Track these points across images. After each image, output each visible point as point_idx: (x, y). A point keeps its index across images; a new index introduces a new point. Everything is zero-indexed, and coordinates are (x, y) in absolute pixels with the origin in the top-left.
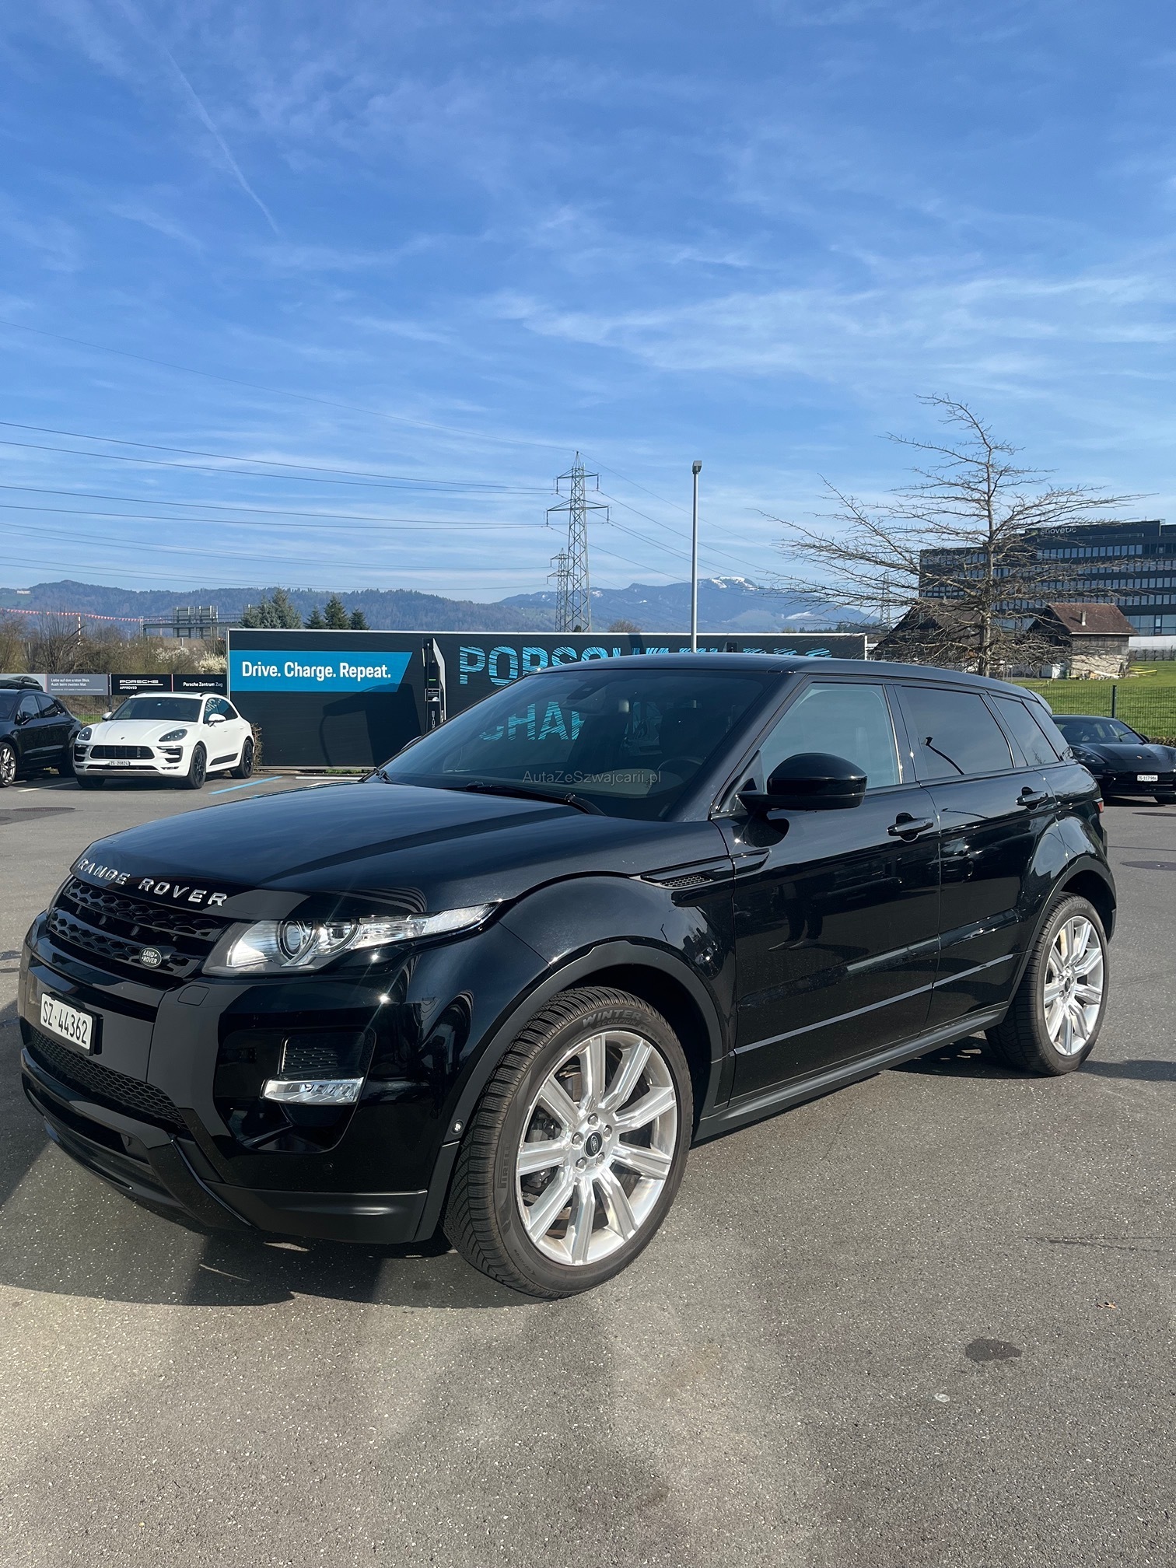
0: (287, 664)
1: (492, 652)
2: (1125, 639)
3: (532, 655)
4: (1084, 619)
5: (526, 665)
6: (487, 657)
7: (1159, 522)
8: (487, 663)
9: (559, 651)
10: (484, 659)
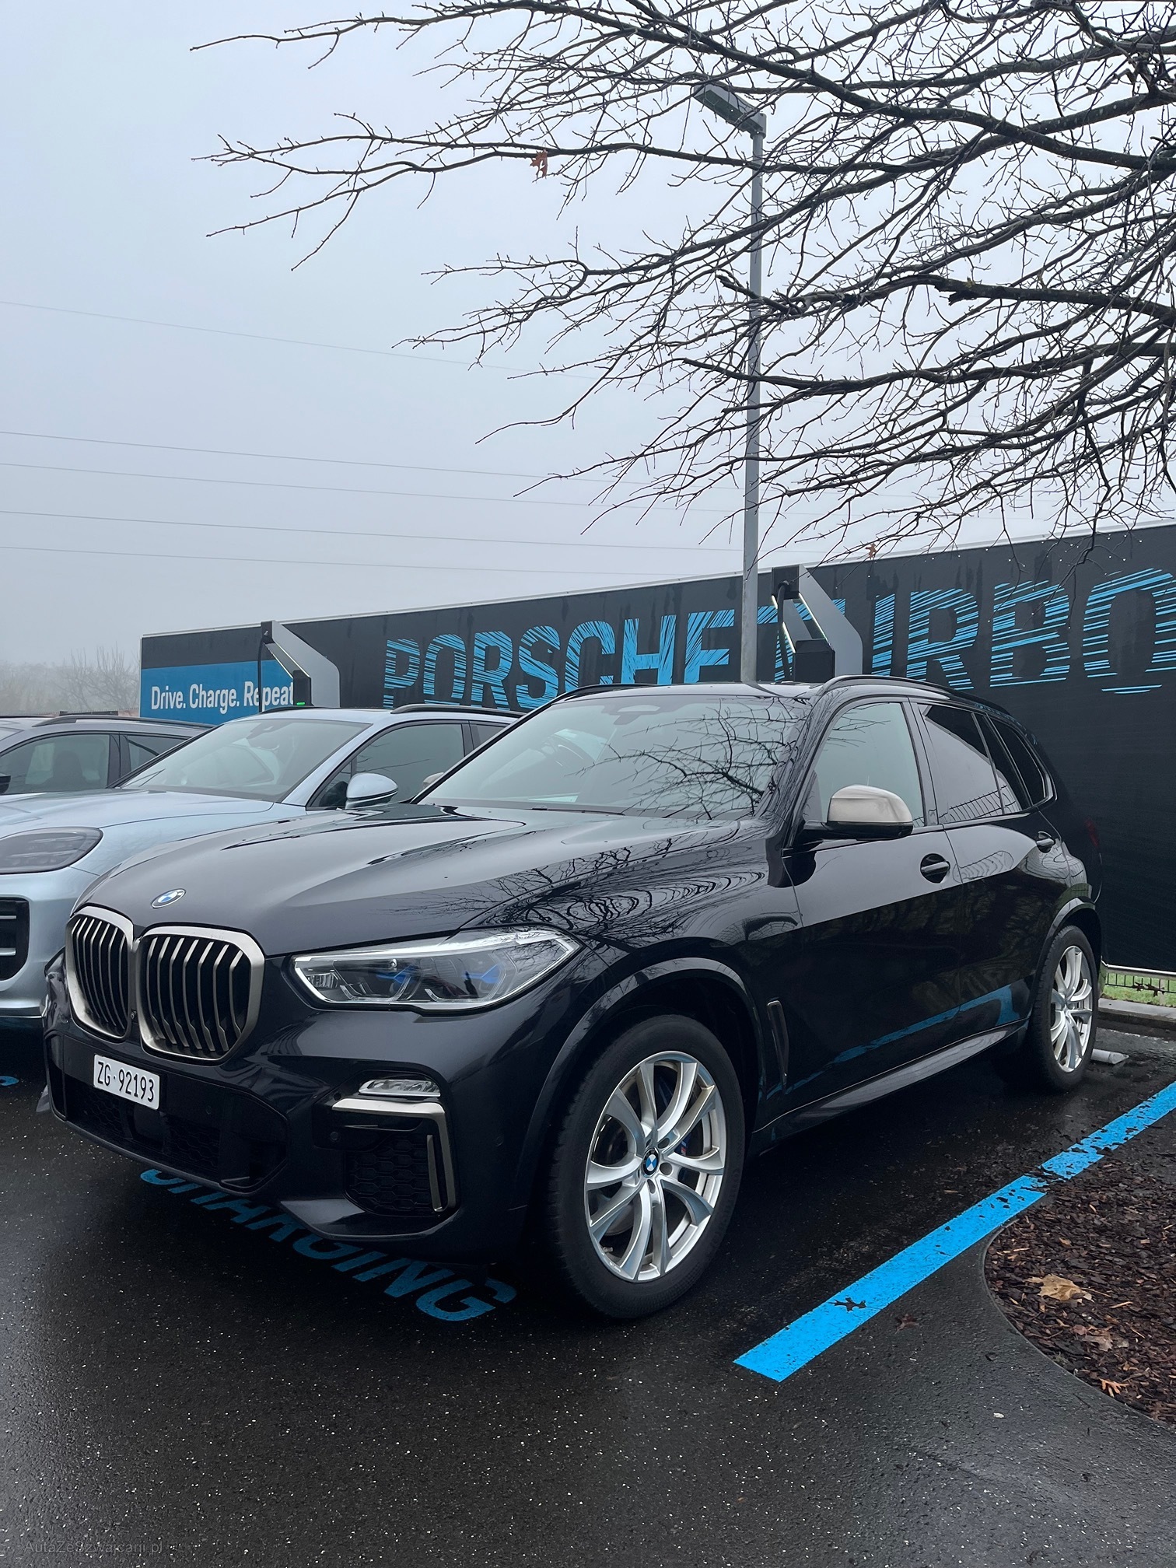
0: (194, 686)
1: (431, 647)
3: (488, 649)
5: (478, 667)
6: (423, 659)
8: (422, 669)
9: (530, 637)
10: (417, 661)
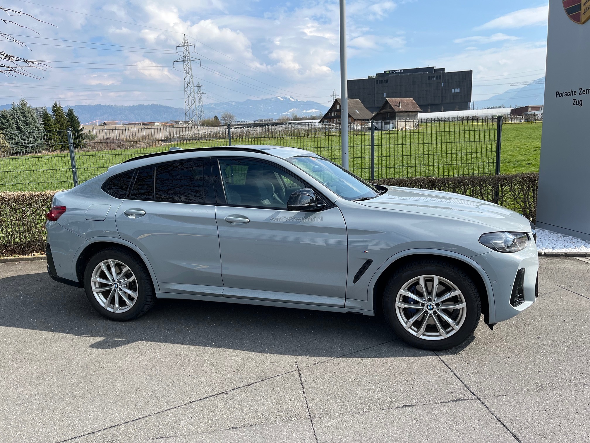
2: (417, 113)
4: (400, 105)
7: (433, 67)
